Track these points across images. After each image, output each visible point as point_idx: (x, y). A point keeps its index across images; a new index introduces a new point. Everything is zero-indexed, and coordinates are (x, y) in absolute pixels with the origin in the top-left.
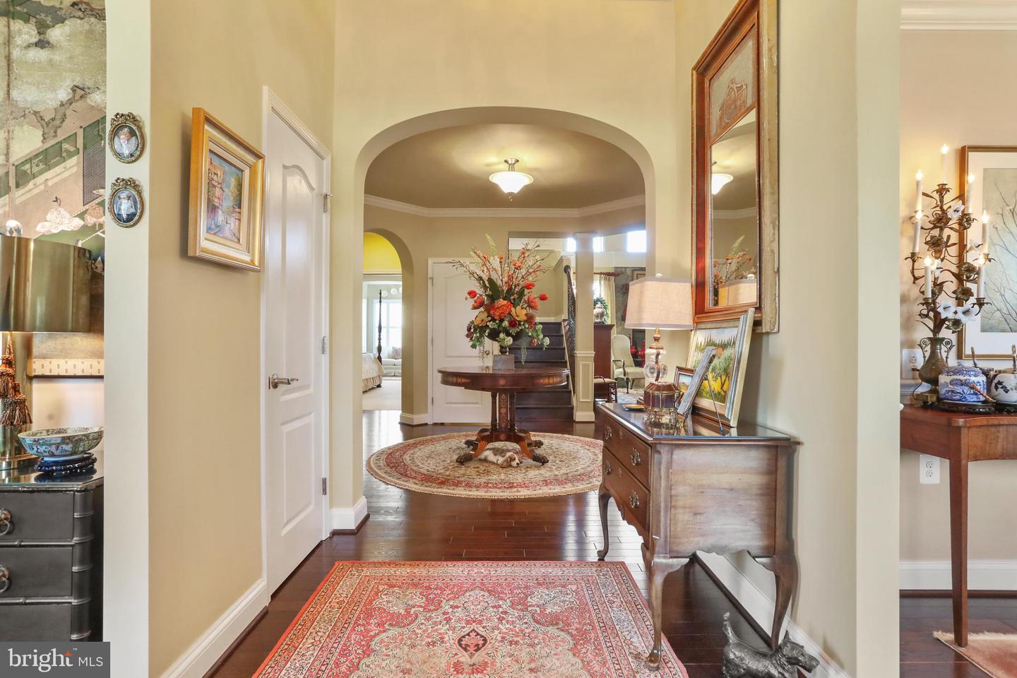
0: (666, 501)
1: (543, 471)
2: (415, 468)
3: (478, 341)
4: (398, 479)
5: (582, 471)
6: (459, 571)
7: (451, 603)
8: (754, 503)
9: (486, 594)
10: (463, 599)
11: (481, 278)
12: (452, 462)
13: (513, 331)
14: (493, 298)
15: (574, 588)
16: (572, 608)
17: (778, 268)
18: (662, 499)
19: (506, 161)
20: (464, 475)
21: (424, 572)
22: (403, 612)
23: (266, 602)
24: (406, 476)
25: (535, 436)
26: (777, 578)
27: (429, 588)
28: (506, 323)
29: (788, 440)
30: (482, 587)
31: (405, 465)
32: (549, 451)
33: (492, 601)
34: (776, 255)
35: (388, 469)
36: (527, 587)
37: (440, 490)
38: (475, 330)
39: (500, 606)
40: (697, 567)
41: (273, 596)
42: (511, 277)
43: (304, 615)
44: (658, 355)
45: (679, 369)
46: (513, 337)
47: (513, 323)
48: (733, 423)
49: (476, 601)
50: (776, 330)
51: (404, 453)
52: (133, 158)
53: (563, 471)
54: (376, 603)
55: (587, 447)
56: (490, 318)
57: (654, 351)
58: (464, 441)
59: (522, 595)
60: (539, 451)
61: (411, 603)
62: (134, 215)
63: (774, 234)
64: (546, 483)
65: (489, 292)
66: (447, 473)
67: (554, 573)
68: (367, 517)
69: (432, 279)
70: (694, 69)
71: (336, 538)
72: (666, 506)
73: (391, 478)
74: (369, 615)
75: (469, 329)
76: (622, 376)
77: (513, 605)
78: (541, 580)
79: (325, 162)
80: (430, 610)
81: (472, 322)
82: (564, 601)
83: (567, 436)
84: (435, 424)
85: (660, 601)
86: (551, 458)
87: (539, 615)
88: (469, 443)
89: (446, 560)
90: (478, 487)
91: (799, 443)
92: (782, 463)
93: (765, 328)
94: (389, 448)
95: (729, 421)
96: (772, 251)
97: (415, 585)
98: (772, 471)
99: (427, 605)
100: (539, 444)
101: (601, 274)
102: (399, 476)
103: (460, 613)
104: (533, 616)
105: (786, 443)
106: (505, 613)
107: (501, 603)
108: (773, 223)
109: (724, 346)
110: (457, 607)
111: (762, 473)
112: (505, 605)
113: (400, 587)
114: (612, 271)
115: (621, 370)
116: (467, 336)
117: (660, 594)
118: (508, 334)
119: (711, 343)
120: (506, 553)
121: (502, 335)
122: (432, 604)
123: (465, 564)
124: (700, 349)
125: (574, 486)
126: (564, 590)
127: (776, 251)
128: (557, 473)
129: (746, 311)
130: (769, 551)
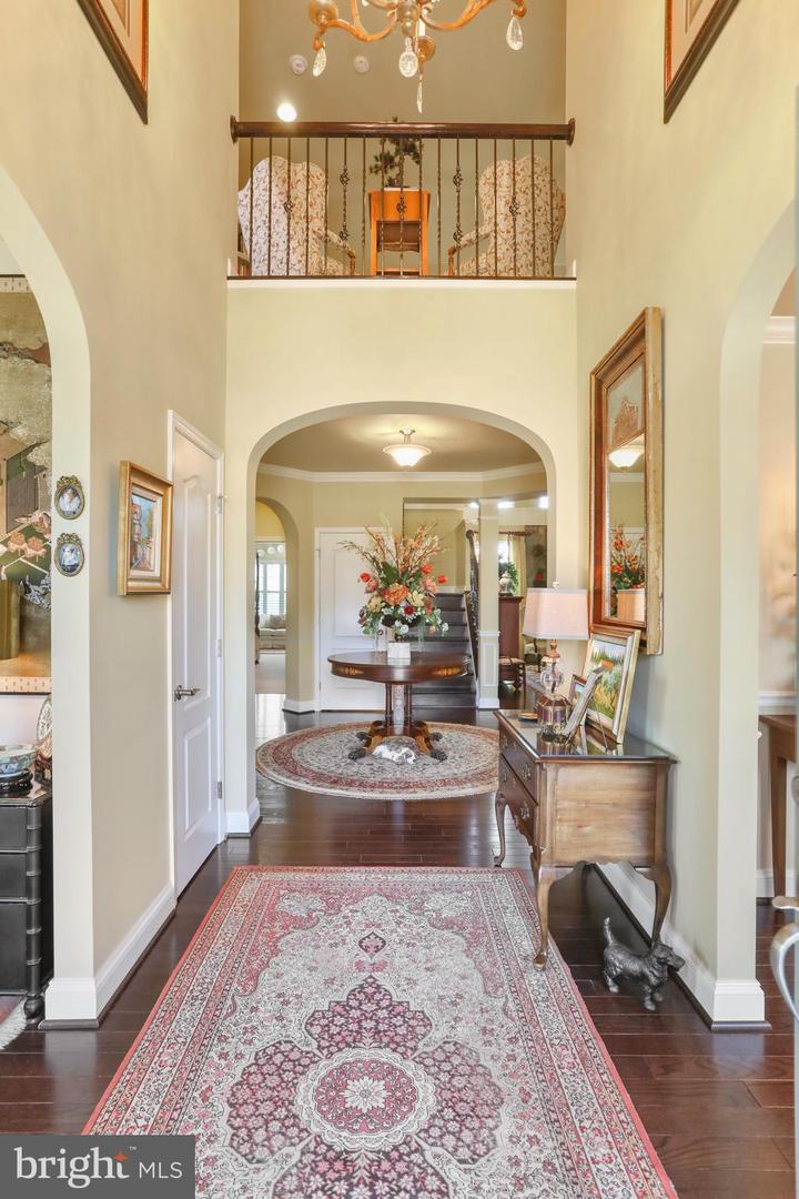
0: (552, 814)
1: (441, 768)
2: (305, 765)
3: (372, 626)
4: (288, 777)
5: (482, 769)
6: (356, 876)
7: (351, 907)
8: (634, 817)
9: (385, 899)
10: (361, 904)
11: (374, 559)
12: (343, 757)
13: (410, 618)
14: (387, 582)
15: (469, 893)
16: (466, 913)
17: (662, 595)
18: (548, 812)
19: (401, 432)
20: (357, 773)
21: (323, 878)
22: (304, 915)
23: (173, 905)
24: (296, 773)
25: (432, 726)
26: (656, 886)
27: (328, 893)
28: (401, 611)
29: (666, 759)
30: (380, 892)
31: (294, 761)
32: (449, 746)
33: (389, 905)
34: (660, 582)
35: (276, 766)
36: (423, 893)
37: (333, 791)
38: (368, 615)
39: (397, 911)
40: (594, 875)
41: (179, 899)
42: (406, 560)
43: (212, 917)
44: (554, 664)
45: (576, 677)
46: (408, 624)
47: (409, 610)
48: (620, 740)
49: (374, 906)
50: (660, 652)
51: (292, 747)
52: (74, 515)
53: (463, 769)
54: (278, 908)
55: (490, 741)
56: (384, 604)
57: (551, 660)
58: (355, 733)
59: (419, 901)
60: (437, 745)
61: (312, 907)
62: (77, 565)
63: (658, 562)
64: (445, 783)
65: (383, 575)
66: (340, 771)
67: (450, 880)
68: (260, 819)
69: (319, 550)
70: (592, 373)
71: (230, 841)
72: (552, 819)
73: (280, 777)
74: (273, 919)
75: (361, 616)
76: (533, 652)
77: (410, 910)
78: (437, 886)
79: (218, 462)
80: (330, 914)
81: (365, 607)
82: (460, 907)
83: (468, 727)
84: (323, 711)
85: (546, 906)
86: (450, 754)
87: (436, 919)
88: (361, 736)
89: (344, 865)
90: (373, 787)
91: (675, 762)
92: (660, 780)
93: (650, 650)
94: (275, 741)
95: (616, 737)
96: (657, 578)
97: (315, 890)
98: (651, 787)
99: (328, 910)
100: (437, 737)
101: (509, 533)
102: (289, 774)
103: (359, 917)
104: (429, 921)
105: (664, 762)
106: (403, 917)
107: (398, 907)
108: (658, 551)
109: (615, 662)
110: (356, 911)
111: (643, 790)
112: (402, 910)
113: (300, 892)
114: (523, 530)
115: (532, 645)
116: (360, 622)
117: (546, 901)
118: (404, 622)
119: (604, 657)
120: (403, 859)
121: (397, 623)
122: (332, 908)
123: (363, 869)
124: (595, 659)
125: (473, 786)
126: (459, 895)
127: (661, 578)
128: (456, 771)
129: (633, 633)
130: (650, 862)
